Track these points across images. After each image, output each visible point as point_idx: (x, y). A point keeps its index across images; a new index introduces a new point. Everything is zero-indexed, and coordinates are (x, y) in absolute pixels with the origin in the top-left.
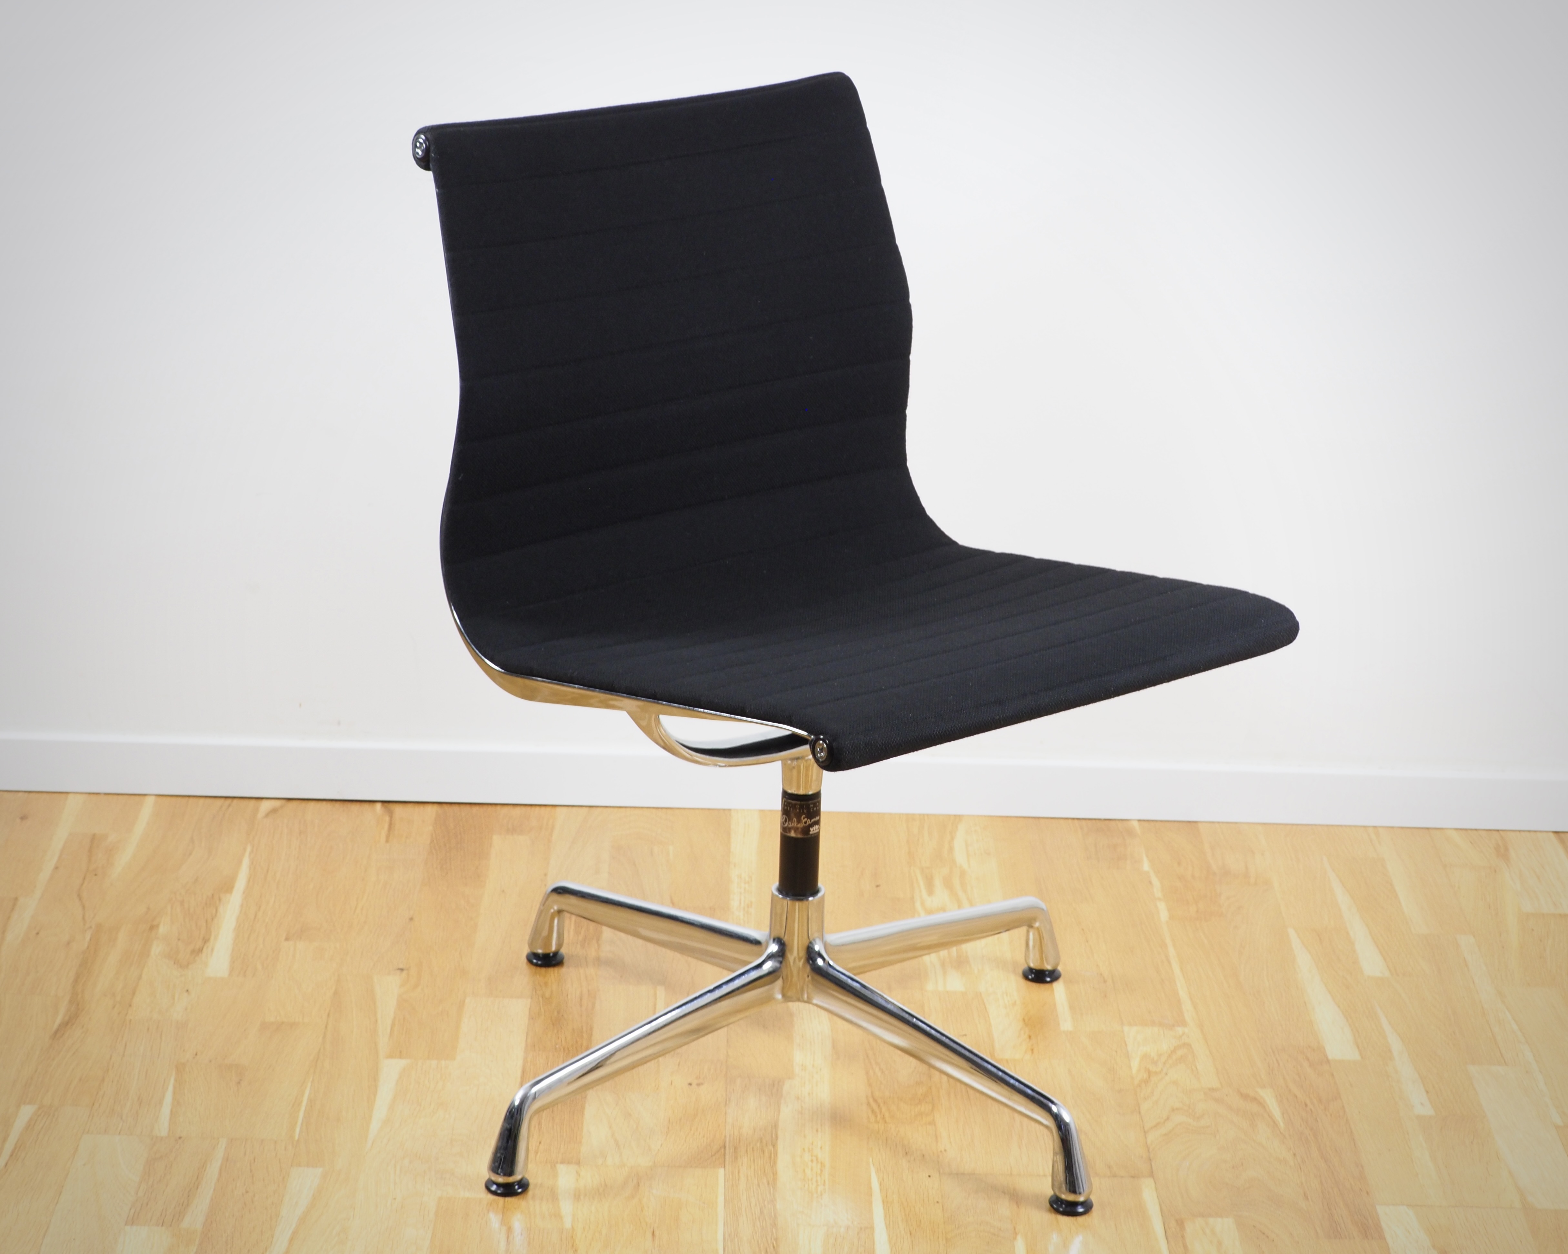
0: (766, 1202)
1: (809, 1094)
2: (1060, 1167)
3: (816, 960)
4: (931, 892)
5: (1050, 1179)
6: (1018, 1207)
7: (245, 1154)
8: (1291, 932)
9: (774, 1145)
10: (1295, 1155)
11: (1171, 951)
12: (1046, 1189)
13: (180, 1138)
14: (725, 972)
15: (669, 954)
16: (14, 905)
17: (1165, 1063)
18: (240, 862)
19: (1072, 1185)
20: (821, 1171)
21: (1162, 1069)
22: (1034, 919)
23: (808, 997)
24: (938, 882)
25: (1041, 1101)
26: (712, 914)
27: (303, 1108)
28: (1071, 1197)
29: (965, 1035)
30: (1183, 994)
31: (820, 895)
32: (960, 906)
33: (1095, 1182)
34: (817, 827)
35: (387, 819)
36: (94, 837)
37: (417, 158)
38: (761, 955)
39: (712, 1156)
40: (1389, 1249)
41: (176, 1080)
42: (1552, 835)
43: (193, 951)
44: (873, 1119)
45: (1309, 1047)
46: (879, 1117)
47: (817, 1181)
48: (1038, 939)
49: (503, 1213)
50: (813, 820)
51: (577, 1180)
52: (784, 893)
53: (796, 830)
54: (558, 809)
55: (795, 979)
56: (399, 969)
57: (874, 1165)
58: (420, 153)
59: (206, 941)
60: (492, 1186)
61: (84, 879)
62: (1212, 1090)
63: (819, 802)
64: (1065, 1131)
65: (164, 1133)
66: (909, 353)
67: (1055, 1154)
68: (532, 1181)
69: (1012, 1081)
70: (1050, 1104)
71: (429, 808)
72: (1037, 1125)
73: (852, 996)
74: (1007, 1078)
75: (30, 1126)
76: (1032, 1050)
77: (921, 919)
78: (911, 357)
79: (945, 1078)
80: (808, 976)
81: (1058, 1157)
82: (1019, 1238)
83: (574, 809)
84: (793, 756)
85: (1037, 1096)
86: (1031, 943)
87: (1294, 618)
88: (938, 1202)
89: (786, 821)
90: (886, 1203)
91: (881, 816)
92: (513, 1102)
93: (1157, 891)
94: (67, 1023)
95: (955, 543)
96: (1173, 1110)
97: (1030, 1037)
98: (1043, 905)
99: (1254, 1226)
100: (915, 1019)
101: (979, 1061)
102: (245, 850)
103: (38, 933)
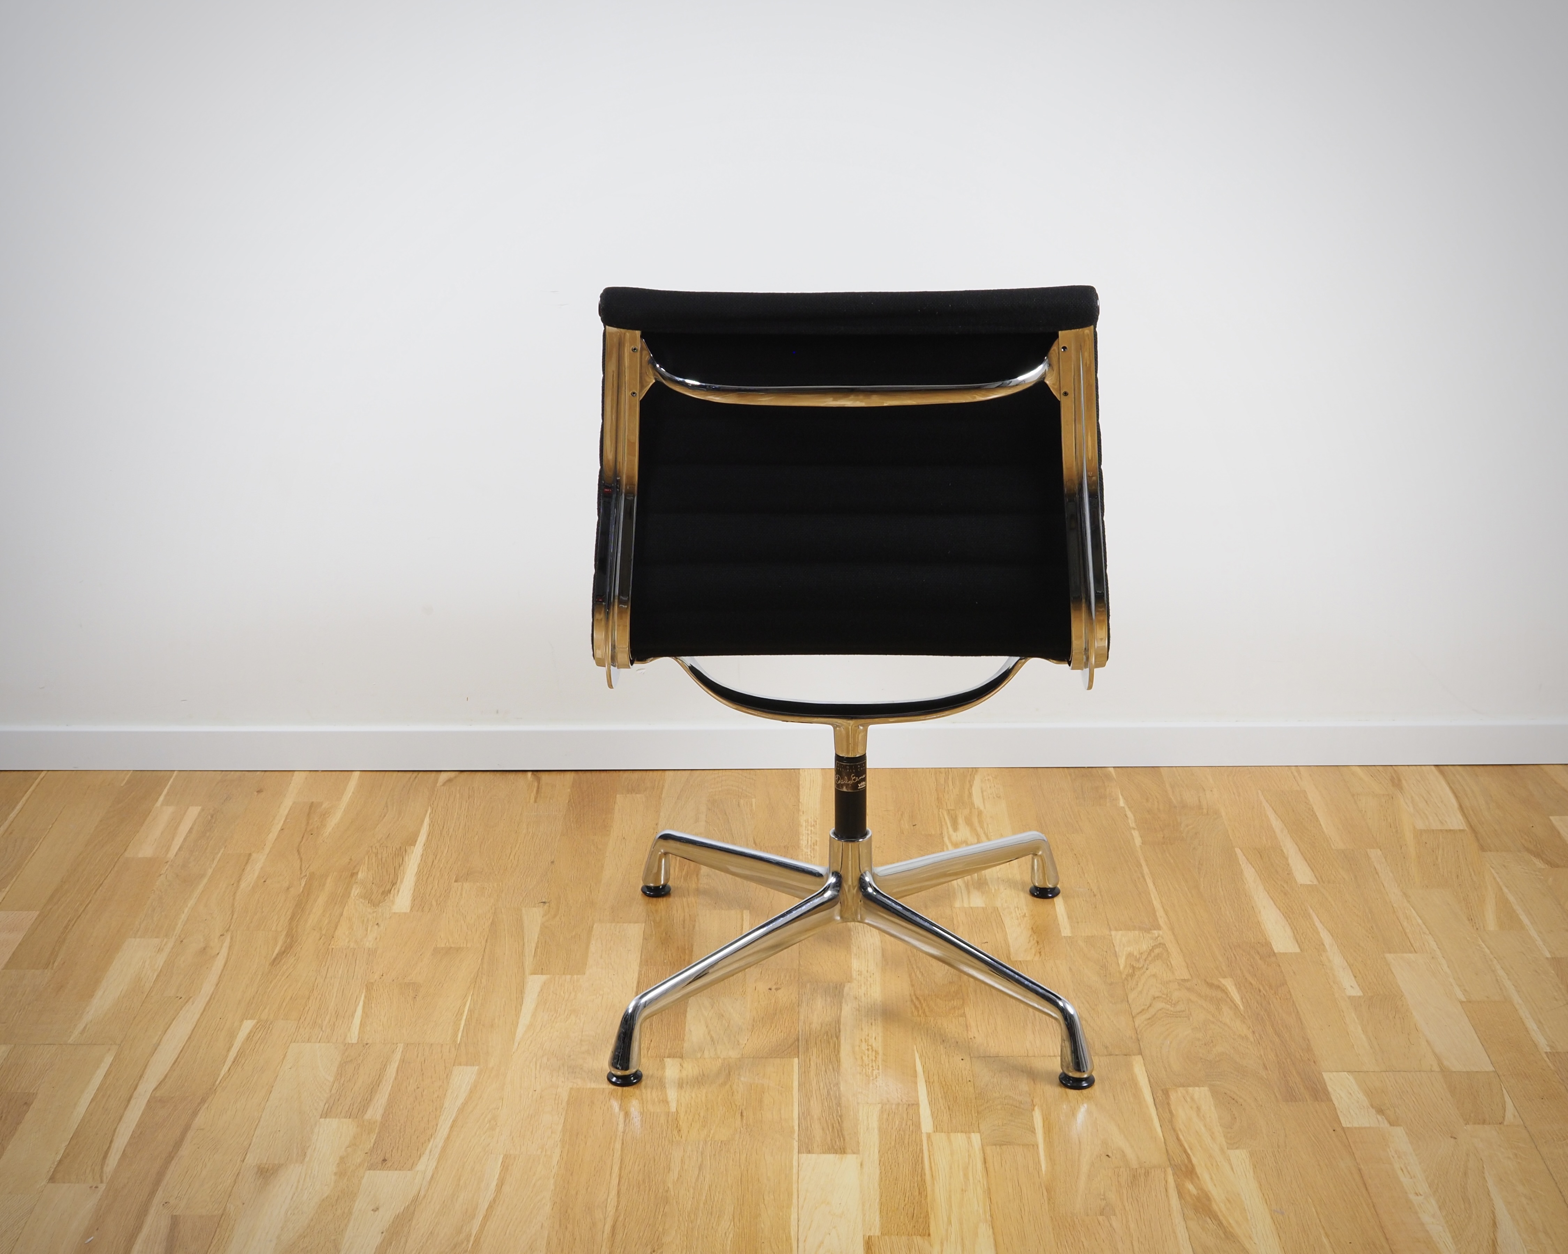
0: (832, 1085)
1: (865, 994)
2: (1068, 1051)
3: (867, 889)
4: (955, 829)
5: (1059, 1058)
6: (1034, 1082)
7: (418, 1056)
8: (1238, 850)
9: (838, 1037)
10: (1254, 1032)
11: (1146, 870)
12: (1056, 1066)
13: (367, 1044)
14: (798, 899)
15: (753, 885)
16: (248, 859)
17: (1145, 960)
18: (422, 821)
19: (1078, 1065)
20: (876, 1057)
21: (1144, 965)
22: (1038, 849)
23: (861, 918)
24: (961, 820)
25: (1050, 999)
26: (786, 853)
27: (464, 1017)
28: (1077, 1075)
29: (987, 943)
30: (1157, 904)
31: (868, 837)
32: (979, 842)
33: (1096, 1060)
34: (864, 783)
35: (536, 784)
36: (312, 805)
38: (823, 886)
39: (788, 1048)
40: (1335, 1109)
41: (365, 997)
42: (1433, 767)
43: (383, 893)
44: (916, 1013)
45: (1259, 943)
46: (920, 1012)
47: (872, 1067)
48: (1041, 865)
49: (621, 1099)
50: (860, 778)
51: (681, 1071)
52: (839, 836)
53: (847, 785)
54: (667, 772)
55: (850, 903)
56: (542, 902)
57: (917, 1051)
59: (393, 884)
60: (612, 1078)
61: (303, 837)
62: (1184, 980)
63: (865, 763)
64: (1070, 1022)
65: (354, 1041)
67: (1063, 1040)
68: (644, 1073)
69: (1026, 982)
70: (1058, 1001)
71: (568, 775)
72: (1047, 1017)
73: (895, 916)
74: (1023, 980)
75: (249, 1038)
76: (1040, 953)
77: (950, 853)
79: (971, 980)
80: (861, 901)
81: (1066, 1042)
82: (1036, 1108)
83: (679, 772)
85: (1046, 994)
86: (1036, 867)
88: (970, 1081)
89: (839, 779)
90: (928, 1082)
91: (915, 770)
92: (627, 1011)
93: (1132, 823)
94: (284, 952)
96: (1154, 998)
97: (1038, 942)
98: (1043, 836)
99: (1225, 1093)
101: (999, 967)
102: (426, 811)
103: (265, 881)
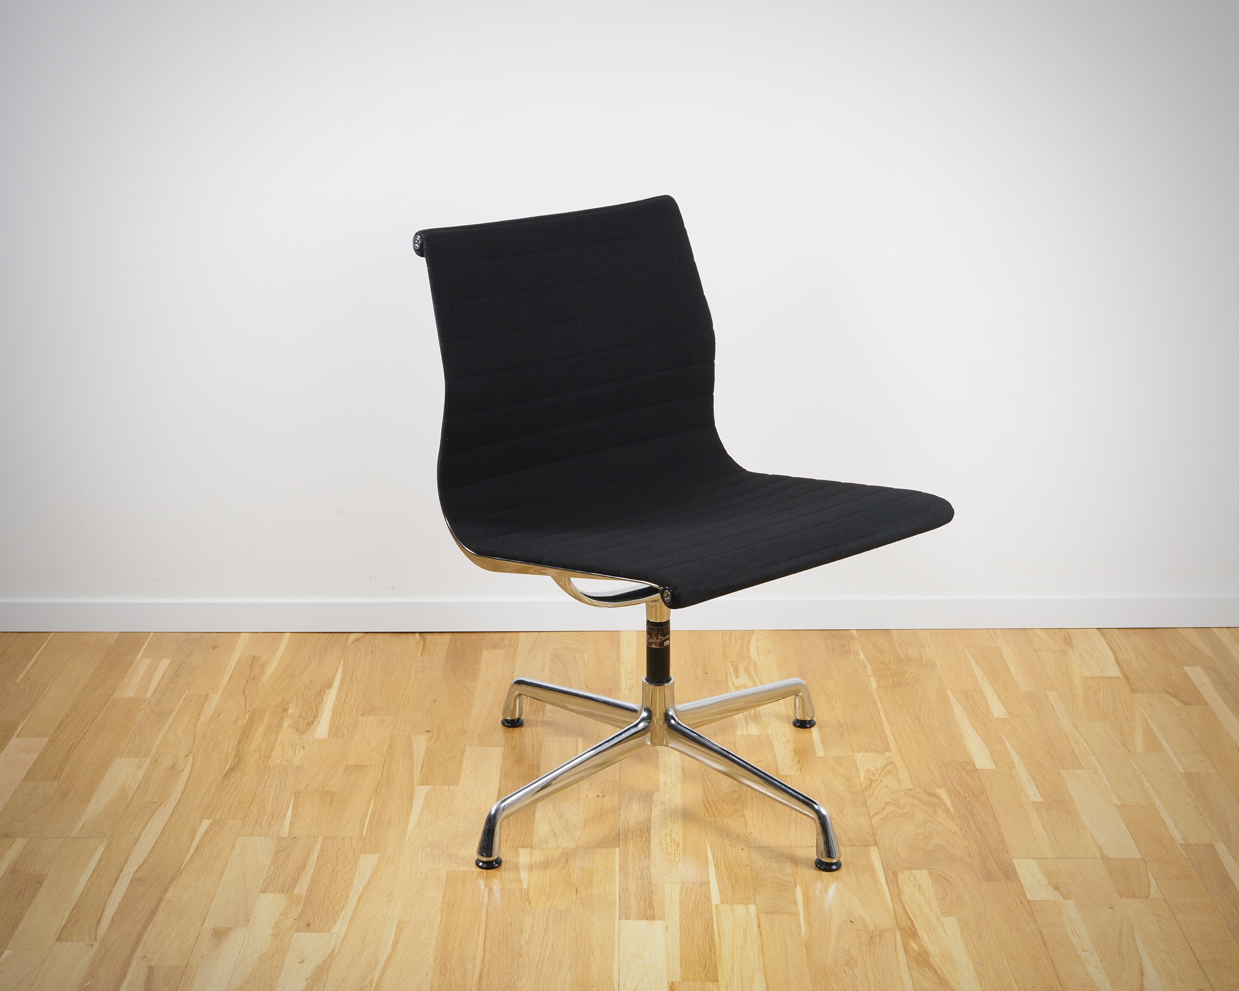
0: (644, 869)
1: (669, 800)
2: (822, 843)
3: (670, 721)
4: (737, 676)
5: (815, 849)
6: (796, 866)
7: (333, 847)
8: (949, 692)
9: (649, 833)
10: (961, 829)
11: (880, 707)
12: (813, 854)
13: (295, 837)
14: (619, 729)
15: (585, 718)
16: (206, 699)
17: (880, 775)
18: (337, 670)
19: (829, 853)
20: (677, 848)
21: (878, 778)
22: (799, 691)
23: (666, 743)
24: (741, 670)
25: (808, 803)
26: (610, 693)
27: (368, 817)
28: (828, 860)
29: (761, 761)
30: (888, 732)
31: (671, 682)
32: (755, 686)
33: (842, 850)
34: (668, 641)
35: (422, 642)
36: (254, 658)
37: (416, 249)
38: (638, 719)
39: (611, 840)
40: (1023, 886)
41: (294, 802)
43: (307, 724)
44: (707, 815)
45: (965, 762)
46: (711, 813)
47: (675, 855)
48: (802, 703)
49: (486, 879)
50: (665, 638)
51: (531, 857)
52: (650, 681)
53: (655, 643)
54: (520, 634)
55: (658, 732)
56: (427, 731)
57: (709, 843)
58: (418, 246)
59: (315, 717)
60: (479, 863)
61: (247, 682)
62: (909, 790)
63: (669, 626)
64: (823, 820)
65: (286, 835)
66: (714, 359)
67: (818, 834)
68: (503, 859)
69: (790, 791)
70: (814, 805)
71: (446, 635)
72: (806, 817)
73: (692, 741)
74: (787, 789)
75: (207, 832)
76: (801, 769)
77: (733, 693)
78: (715, 362)
79: (749, 789)
80: (666, 730)
81: (820, 836)
82: (798, 886)
83: (530, 633)
84: (652, 600)
85: (806, 800)
86: (797, 705)
87: (951, 506)
88: (748, 865)
89: (649, 638)
90: (717, 866)
92: (490, 812)
93: (870, 671)
94: (233, 769)
95: (745, 470)
96: (886, 803)
97: (799, 761)
98: (803, 682)
99: (940, 875)
100: (730, 755)
101: (770, 779)
102: (340, 663)
103: (218, 715)
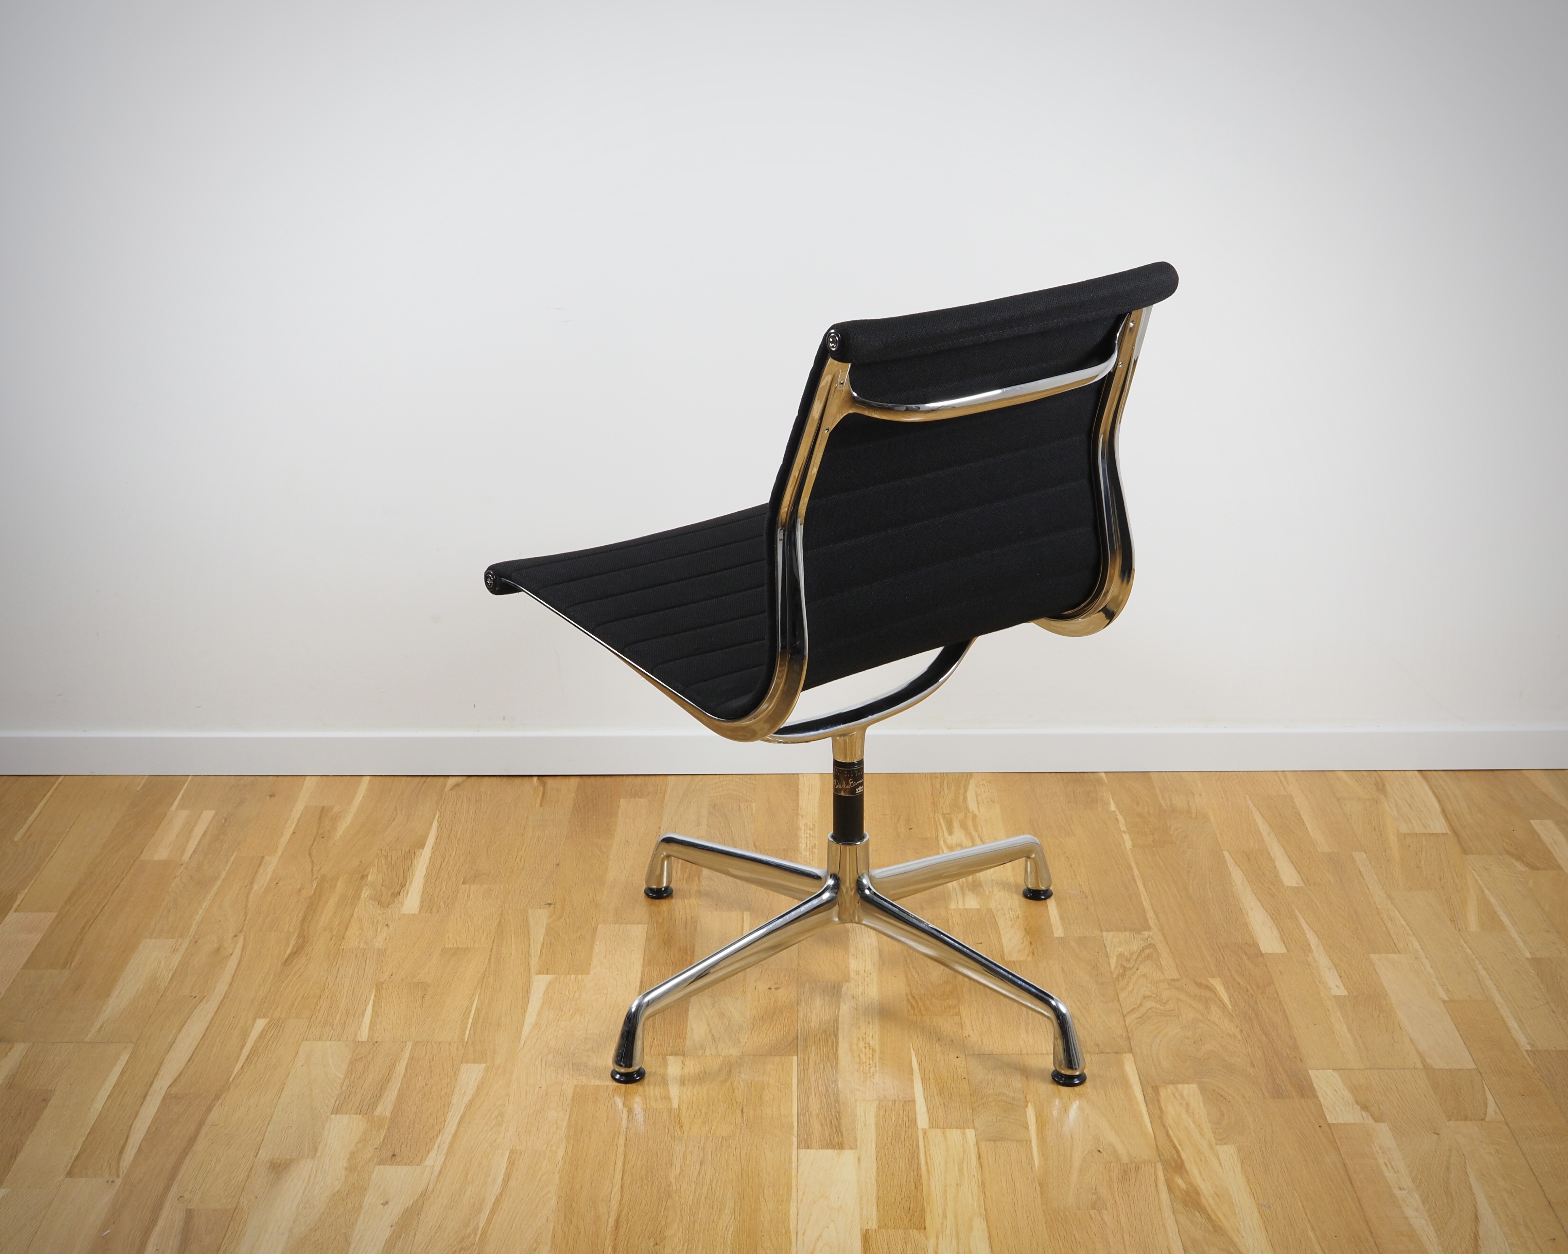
0: (830, 1082)
1: (862, 994)
2: (1060, 1049)
3: (864, 891)
4: (951, 832)
5: (1052, 1056)
6: (1027, 1080)
7: (426, 1054)
8: (1226, 854)
9: (836, 1035)
10: (1241, 1030)
11: (1136, 872)
12: (1048, 1064)
13: (377, 1042)
16: (261, 862)
17: (1136, 960)
18: (431, 825)
19: (1070, 1062)
20: (873, 1055)
21: (1134, 965)
22: (1031, 852)
23: (858, 919)
24: (956, 824)
25: (1043, 997)
26: (785, 856)
27: (472, 1016)
28: (1069, 1072)
29: (981, 943)
30: (1146, 905)
31: (865, 840)
32: (973, 845)
33: (1087, 1058)
34: (861, 787)
35: (541, 788)
36: (323, 809)
38: (821, 887)
39: (788, 1046)
40: (1321, 1106)
41: (375, 996)
42: (1416, 772)
43: (393, 894)
44: (912, 1012)
45: (1246, 944)
46: (916, 1010)
47: (869, 1064)
48: (1034, 867)
49: (625, 1097)
50: (858, 783)
51: (683, 1068)
52: (838, 839)
53: (845, 790)
54: (669, 777)
55: (848, 904)
56: (547, 904)
57: (914, 1049)
59: (403, 886)
60: (616, 1075)
61: (314, 841)
62: (1174, 980)
63: (863, 768)
64: (1063, 1020)
65: (364, 1039)
67: (1055, 1038)
68: (647, 1070)
69: (1020, 982)
70: (1050, 1000)
71: (573, 779)
72: (1040, 1016)
73: (893, 918)
75: (262, 1036)
76: (1033, 953)
77: (944, 856)
80: (858, 903)
81: (1058, 1040)
82: (1029, 1105)
83: (681, 777)
85: (1039, 994)
86: (1029, 870)
88: (964, 1078)
89: (837, 784)
90: (924, 1080)
92: (630, 1009)
93: (1123, 826)
94: (296, 953)
96: (1145, 998)
97: (1031, 943)
98: (1036, 839)
99: (1214, 1090)
100: (942, 935)
101: (993, 966)
102: (435, 815)
103: (277, 884)
